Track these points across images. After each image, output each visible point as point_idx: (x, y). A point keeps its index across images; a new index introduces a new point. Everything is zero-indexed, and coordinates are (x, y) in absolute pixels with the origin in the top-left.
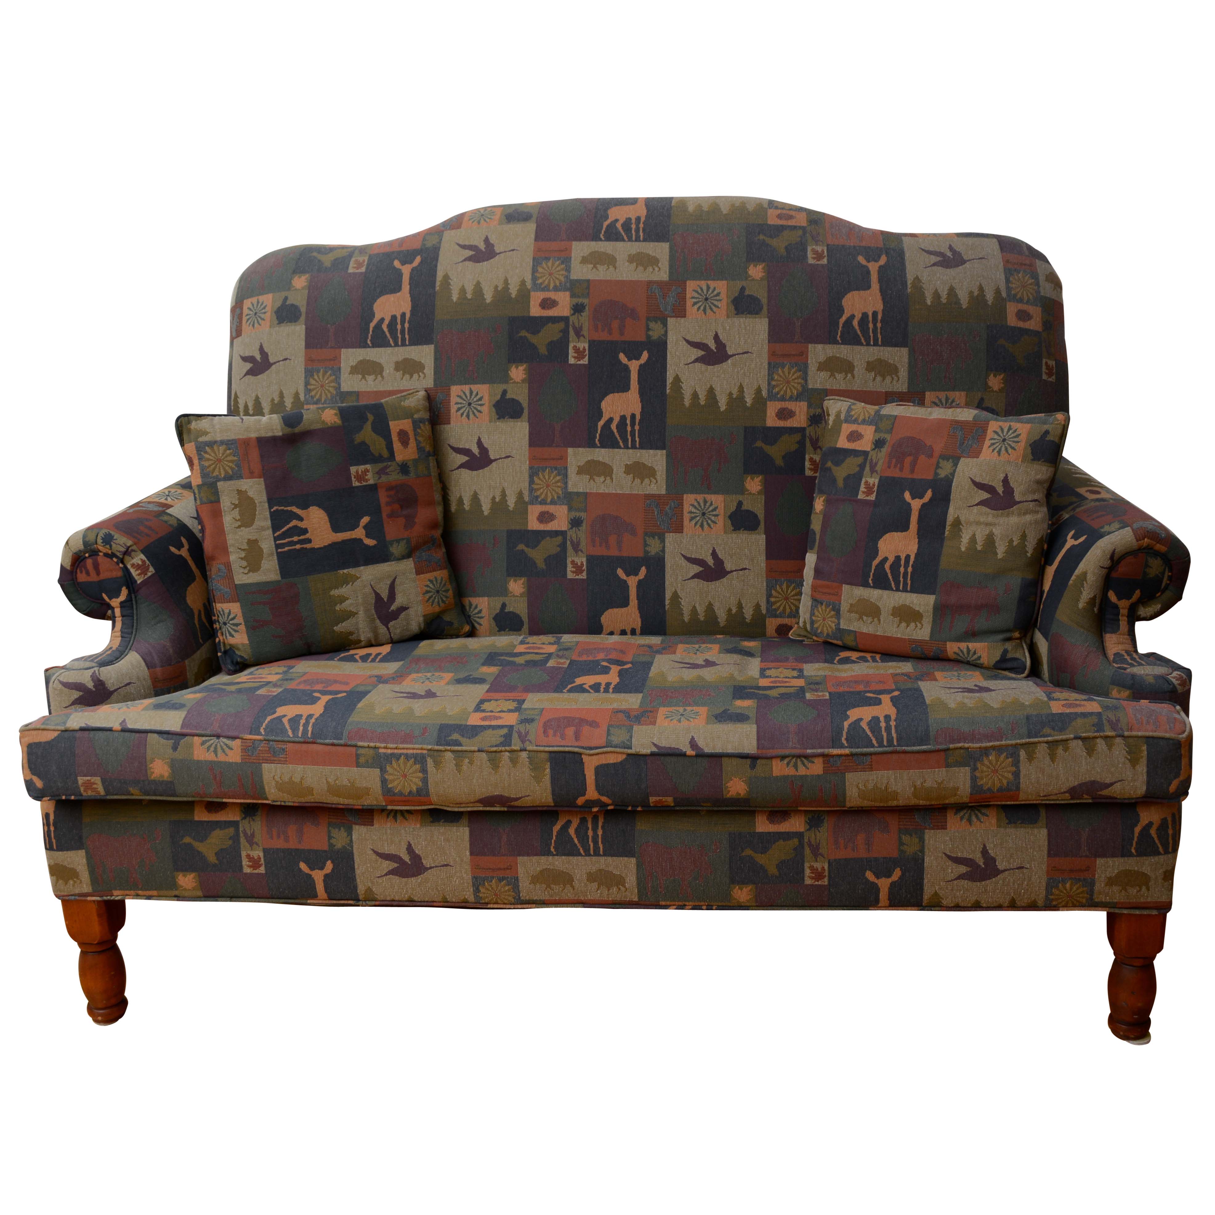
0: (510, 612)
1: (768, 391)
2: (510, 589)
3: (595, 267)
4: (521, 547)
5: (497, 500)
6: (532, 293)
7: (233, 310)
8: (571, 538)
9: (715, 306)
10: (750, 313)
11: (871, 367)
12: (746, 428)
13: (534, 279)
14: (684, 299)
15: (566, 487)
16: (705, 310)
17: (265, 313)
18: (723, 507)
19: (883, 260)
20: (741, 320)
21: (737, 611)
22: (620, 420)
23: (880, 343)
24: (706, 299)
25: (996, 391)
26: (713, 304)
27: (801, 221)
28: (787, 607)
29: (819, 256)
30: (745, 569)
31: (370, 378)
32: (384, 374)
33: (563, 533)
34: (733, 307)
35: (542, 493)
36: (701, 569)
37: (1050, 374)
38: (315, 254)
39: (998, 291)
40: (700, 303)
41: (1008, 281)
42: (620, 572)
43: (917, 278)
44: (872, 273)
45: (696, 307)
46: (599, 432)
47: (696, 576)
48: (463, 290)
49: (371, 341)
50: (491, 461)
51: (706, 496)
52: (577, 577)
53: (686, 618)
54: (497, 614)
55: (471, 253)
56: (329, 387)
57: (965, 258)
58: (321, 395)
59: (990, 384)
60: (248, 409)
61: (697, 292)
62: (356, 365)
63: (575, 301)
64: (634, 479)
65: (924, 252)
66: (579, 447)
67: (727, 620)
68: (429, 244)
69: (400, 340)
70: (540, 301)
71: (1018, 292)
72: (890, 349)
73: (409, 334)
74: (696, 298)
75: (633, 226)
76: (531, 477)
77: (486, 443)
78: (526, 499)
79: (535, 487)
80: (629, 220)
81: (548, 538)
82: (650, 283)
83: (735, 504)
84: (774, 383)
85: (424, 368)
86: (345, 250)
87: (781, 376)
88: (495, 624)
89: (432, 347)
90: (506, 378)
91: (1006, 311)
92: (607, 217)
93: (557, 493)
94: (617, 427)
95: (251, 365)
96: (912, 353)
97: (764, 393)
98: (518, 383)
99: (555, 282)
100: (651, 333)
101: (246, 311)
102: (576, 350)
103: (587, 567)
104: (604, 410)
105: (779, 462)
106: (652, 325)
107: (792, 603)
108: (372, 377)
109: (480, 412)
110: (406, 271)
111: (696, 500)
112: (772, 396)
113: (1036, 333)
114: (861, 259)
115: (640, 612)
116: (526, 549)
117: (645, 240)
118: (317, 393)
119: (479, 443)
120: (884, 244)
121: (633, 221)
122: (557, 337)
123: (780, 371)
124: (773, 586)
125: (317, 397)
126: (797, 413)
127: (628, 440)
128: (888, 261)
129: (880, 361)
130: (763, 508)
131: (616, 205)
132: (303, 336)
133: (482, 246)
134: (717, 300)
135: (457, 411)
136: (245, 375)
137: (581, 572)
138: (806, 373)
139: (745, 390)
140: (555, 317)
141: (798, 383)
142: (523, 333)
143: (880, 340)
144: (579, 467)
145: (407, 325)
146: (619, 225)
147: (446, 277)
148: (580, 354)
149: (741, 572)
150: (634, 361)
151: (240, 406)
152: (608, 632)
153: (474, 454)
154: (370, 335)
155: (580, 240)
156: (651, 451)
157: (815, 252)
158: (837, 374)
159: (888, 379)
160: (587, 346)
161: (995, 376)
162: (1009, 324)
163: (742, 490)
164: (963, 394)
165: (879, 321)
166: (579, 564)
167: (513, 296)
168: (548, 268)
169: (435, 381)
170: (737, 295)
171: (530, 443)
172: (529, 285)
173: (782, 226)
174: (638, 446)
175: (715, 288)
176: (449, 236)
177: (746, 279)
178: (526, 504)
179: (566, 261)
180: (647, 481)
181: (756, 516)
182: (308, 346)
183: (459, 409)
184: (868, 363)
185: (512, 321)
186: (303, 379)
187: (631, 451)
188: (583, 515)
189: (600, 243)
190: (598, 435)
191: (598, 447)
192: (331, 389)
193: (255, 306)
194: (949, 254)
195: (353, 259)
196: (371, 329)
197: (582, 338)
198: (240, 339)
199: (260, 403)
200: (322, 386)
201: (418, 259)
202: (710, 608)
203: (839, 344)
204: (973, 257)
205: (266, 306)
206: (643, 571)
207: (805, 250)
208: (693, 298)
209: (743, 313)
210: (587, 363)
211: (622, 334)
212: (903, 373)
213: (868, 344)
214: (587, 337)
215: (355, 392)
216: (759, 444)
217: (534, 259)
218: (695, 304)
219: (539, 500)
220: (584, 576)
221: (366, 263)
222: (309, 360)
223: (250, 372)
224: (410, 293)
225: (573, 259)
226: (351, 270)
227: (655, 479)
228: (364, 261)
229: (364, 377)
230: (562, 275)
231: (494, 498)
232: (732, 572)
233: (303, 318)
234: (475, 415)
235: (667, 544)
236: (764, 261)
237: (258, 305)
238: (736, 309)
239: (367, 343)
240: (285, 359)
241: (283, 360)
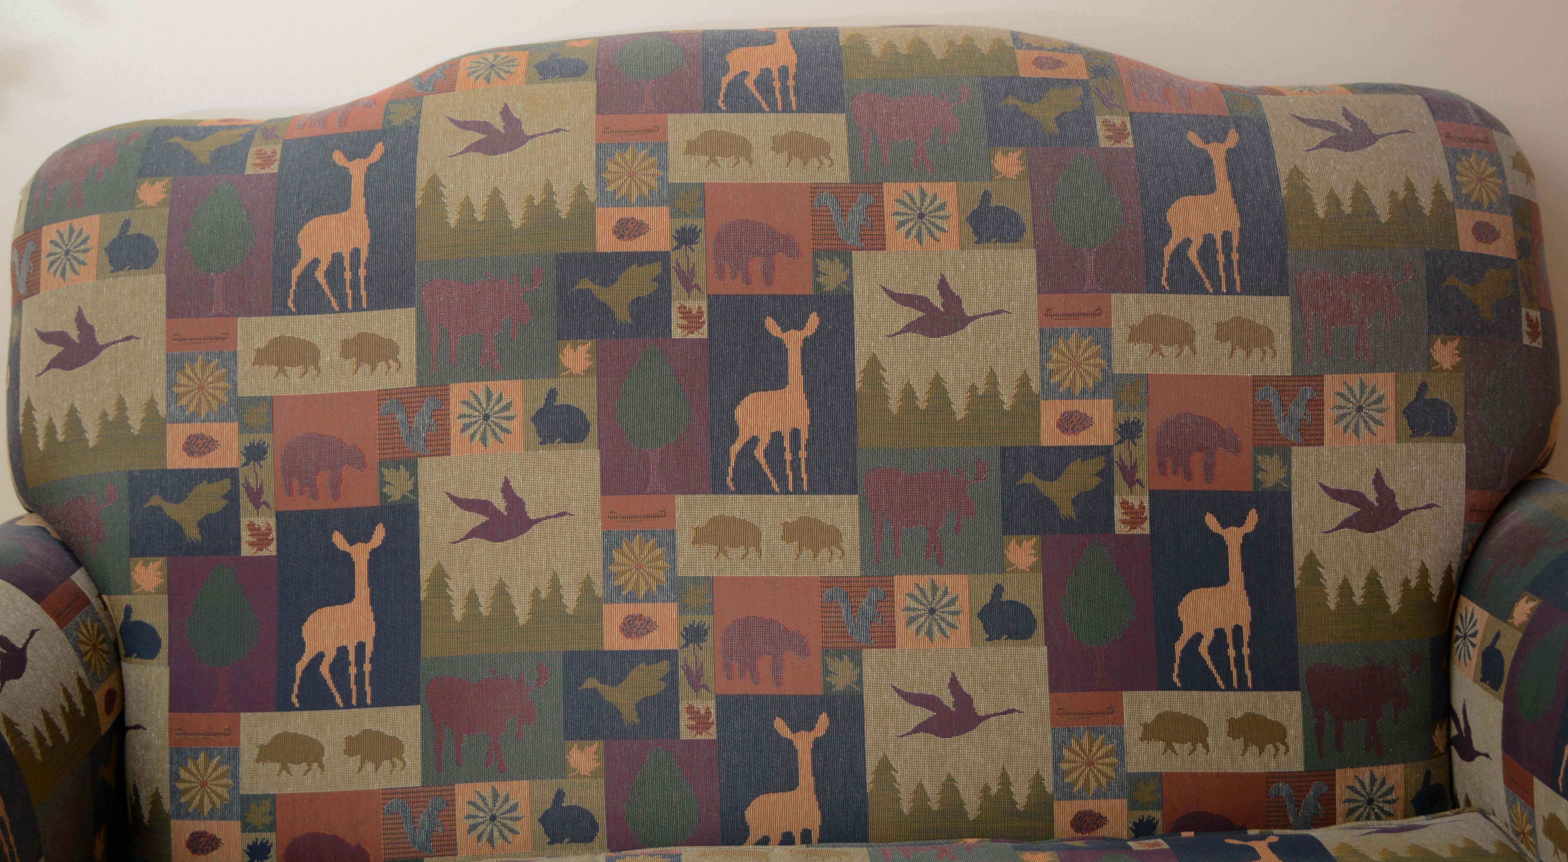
0: (571, 808)
1: (1042, 380)
2: (572, 764)
3: (712, 160)
4: (591, 683)
5: (543, 595)
6: (599, 211)
7: (19, 245)
8: (686, 663)
9: (938, 228)
10: (1003, 239)
11: (1223, 332)
12: (1004, 450)
13: (601, 183)
14: (881, 215)
15: (674, 569)
16: (919, 236)
17: (85, 251)
18: (967, 599)
19: (1233, 138)
20: (988, 252)
21: (999, 791)
22: (771, 441)
23: (1238, 289)
24: (921, 216)
25: (1447, 370)
26: (933, 224)
27: (1077, 69)
28: (1092, 779)
29: (1118, 134)
30: (1012, 711)
31: (294, 372)
32: (321, 363)
33: (670, 655)
34: (971, 230)
35: (629, 581)
36: (931, 714)
37: (1534, 335)
38: (177, 139)
39: (1438, 191)
40: (911, 224)
41: (1453, 172)
42: (780, 726)
43: (1295, 170)
44: (1215, 162)
45: (903, 230)
46: (732, 464)
47: (922, 728)
48: (467, 206)
49: (294, 301)
50: (530, 523)
51: (935, 577)
52: (699, 737)
53: (906, 807)
54: (546, 813)
55: (478, 136)
56: (215, 388)
57: (1375, 131)
58: (199, 405)
59: (1437, 357)
60: (56, 432)
61: (904, 204)
62: (267, 347)
63: (680, 223)
64: (800, 550)
65: (1301, 123)
66: (695, 492)
67: (981, 808)
68: (397, 121)
69: (350, 299)
70: (614, 224)
71: (1473, 190)
72: (1254, 298)
73: (366, 289)
74: (904, 214)
75: (777, 85)
76: (607, 551)
77: (520, 489)
78: (599, 592)
79: (614, 569)
80: (766, 73)
81: (642, 665)
82: (815, 189)
83: (990, 591)
84: (1050, 366)
85: (397, 352)
86: (235, 132)
87: (1063, 354)
88: (543, 830)
89: (412, 312)
90: (555, 368)
91: (1455, 226)
92: (726, 69)
93: (658, 580)
94: (767, 454)
95: (60, 349)
96: (1297, 305)
97: (1035, 386)
98: (578, 376)
99: (640, 189)
100: (821, 279)
101: (46, 247)
102: (685, 312)
103: (717, 717)
104: (740, 424)
105: (1067, 510)
106: (824, 265)
107: (1099, 771)
108: (299, 369)
109: (506, 431)
110: (357, 170)
111: (917, 585)
112: (1050, 391)
113: (1509, 263)
114: (1193, 137)
115: (818, 799)
116: (600, 687)
117: (800, 110)
118: (190, 401)
119: (507, 489)
120: (1231, 110)
121: (775, 74)
122: (648, 289)
123: (1062, 345)
124: (1063, 742)
125: (192, 408)
126: (1096, 419)
127: (787, 477)
128: (1241, 140)
129: (1240, 322)
130: (1040, 596)
131: (738, 45)
132: (162, 295)
133: (499, 124)
134: (941, 218)
135: (463, 430)
136: (48, 367)
137: (707, 726)
138: (1108, 347)
139: (999, 380)
140: (643, 254)
141: (1095, 366)
142: (585, 284)
143: (1238, 283)
144: (697, 529)
145: (362, 272)
146: (750, 83)
147: (435, 183)
148: (691, 320)
149: (1005, 718)
150: (793, 331)
151: (37, 426)
152: (760, 837)
153: (496, 512)
154: (292, 291)
155: (682, 111)
156: (831, 498)
157: (1110, 126)
158: (1163, 348)
159: (1256, 353)
160: (704, 305)
161: (1444, 342)
162: (1462, 248)
163: (1001, 565)
164: (1390, 376)
165: (1235, 249)
166: (703, 712)
167: (563, 215)
168: (626, 163)
169: (419, 374)
170: (976, 207)
171: (602, 487)
172: (592, 194)
173: (1044, 79)
174: (805, 488)
175: (935, 196)
176: (432, 104)
177: (991, 179)
178: (600, 601)
179: (660, 149)
180: (824, 553)
181: (1028, 612)
182: (172, 313)
183: (466, 427)
184: (1219, 325)
185: (564, 261)
186: (164, 374)
187: (793, 498)
188: (707, 620)
189: (719, 115)
190: (730, 470)
191: (732, 493)
192: (218, 393)
193: (66, 238)
194: (1345, 125)
195: (253, 149)
196: (294, 280)
197: (695, 291)
198: (35, 299)
199: (79, 421)
200: (201, 388)
201: (379, 150)
202: (949, 786)
203: (1165, 292)
204: (1388, 129)
205: (88, 238)
206: (823, 721)
207: (1092, 124)
208: (897, 214)
209: (988, 240)
210: (705, 336)
211: (769, 282)
212: (1283, 342)
213: (1217, 292)
214: (704, 290)
215: (265, 398)
216: (1029, 478)
217: (598, 147)
218: (901, 224)
219: (624, 593)
220: (712, 734)
221: (278, 156)
222: (174, 339)
223: (57, 363)
224: (367, 212)
225: (670, 146)
226: (250, 170)
227: (841, 548)
228: (275, 153)
229: (282, 370)
230: (653, 175)
231: (537, 592)
232: (988, 717)
233: (161, 260)
234: (497, 437)
235: (866, 669)
236: (1020, 144)
237: (70, 236)
238: (976, 232)
239: (286, 307)
240: (129, 338)
241: (123, 340)
